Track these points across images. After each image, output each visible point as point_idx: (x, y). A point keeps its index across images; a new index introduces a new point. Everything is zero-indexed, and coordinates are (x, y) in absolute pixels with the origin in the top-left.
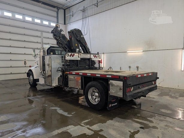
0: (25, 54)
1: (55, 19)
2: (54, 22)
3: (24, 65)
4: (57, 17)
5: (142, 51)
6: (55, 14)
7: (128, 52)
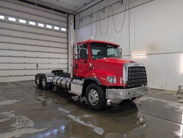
0: (37, 57)
1: (65, 25)
2: (64, 27)
3: (36, 68)
4: (68, 22)
5: (146, 54)
6: (65, 20)
7: (132, 55)
